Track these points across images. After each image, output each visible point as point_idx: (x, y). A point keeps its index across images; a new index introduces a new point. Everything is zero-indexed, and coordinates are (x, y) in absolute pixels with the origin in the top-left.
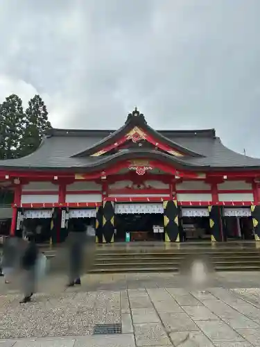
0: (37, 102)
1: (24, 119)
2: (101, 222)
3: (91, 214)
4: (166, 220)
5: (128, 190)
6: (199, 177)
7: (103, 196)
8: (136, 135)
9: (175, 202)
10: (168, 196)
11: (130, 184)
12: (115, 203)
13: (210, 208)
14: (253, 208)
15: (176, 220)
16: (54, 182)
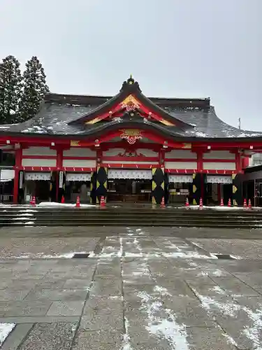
0: (34, 64)
1: (22, 82)
2: (95, 185)
3: (86, 178)
4: (154, 185)
5: (121, 157)
6: (185, 147)
7: (98, 162)
8: (131, 104)
9: (163, 169)
10: (157, 163)
11: (122, 151)
12: (109, 169)
13: (194, 175)
14: (234, 176)
15: (163, 186)
16: (52, 148)
